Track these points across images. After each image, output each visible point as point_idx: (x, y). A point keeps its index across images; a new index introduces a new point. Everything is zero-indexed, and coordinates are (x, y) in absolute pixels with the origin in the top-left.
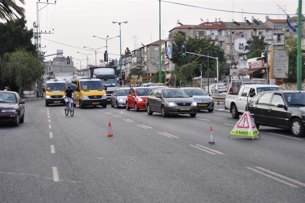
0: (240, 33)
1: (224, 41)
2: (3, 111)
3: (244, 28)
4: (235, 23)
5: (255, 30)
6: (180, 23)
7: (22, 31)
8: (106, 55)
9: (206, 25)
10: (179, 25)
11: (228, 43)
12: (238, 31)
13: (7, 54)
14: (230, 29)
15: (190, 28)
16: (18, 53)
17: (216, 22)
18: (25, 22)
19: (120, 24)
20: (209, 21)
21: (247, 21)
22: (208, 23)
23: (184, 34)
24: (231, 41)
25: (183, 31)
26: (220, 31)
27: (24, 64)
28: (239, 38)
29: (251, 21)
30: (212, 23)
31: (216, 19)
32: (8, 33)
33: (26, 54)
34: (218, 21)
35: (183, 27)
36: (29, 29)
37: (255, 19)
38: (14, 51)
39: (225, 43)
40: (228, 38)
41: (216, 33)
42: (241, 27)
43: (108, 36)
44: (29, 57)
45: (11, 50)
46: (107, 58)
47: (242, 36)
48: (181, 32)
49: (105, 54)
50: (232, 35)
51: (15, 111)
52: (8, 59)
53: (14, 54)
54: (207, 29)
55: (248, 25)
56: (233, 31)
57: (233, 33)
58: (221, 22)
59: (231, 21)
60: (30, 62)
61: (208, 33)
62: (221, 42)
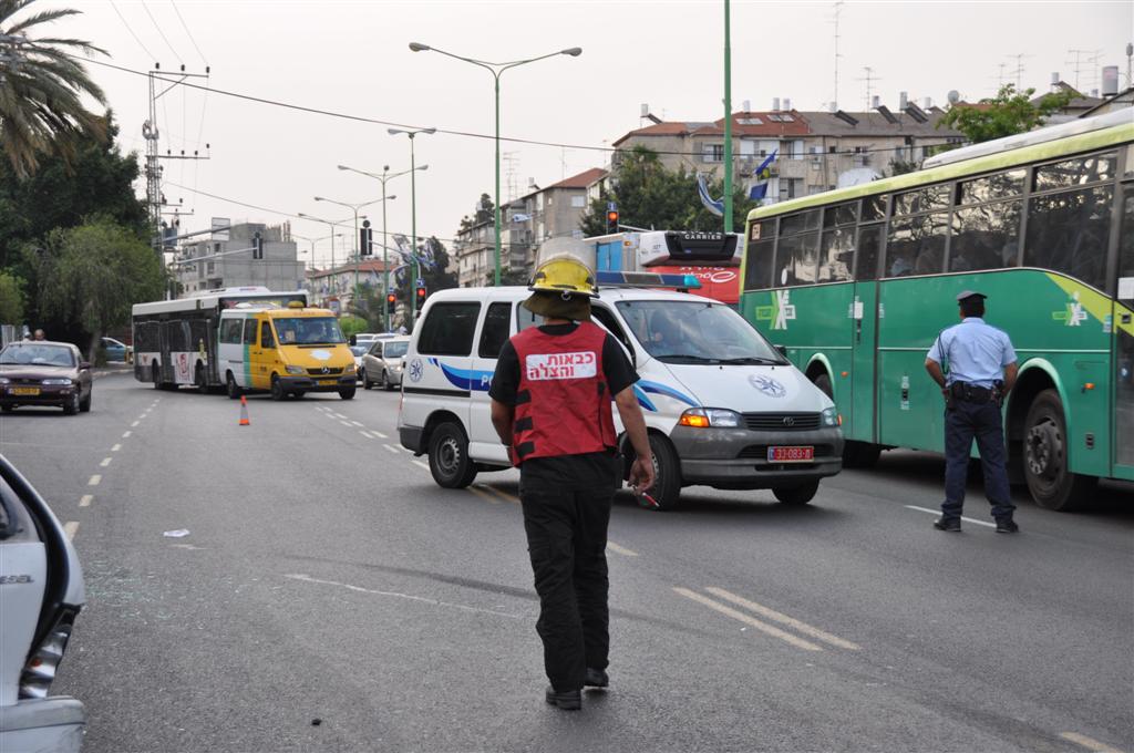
0: (858, 150)
1: (801, 179)
2: (46, 382)
3: (872, 133)
4: (840, 115)
5: (909, 140)
6: (651, 117)
7: (103, 161)
8: (366, 234)
9: (740, 121)
10: (649, 123)
11: (814, 186)
12: (851, 145)
13: (56, 232)
14: (824, 137)
15: (682, 135)
16: (88, 229)
17: (777, 114)
18: (115, 131)
19: (411, 135)
20: (754, 109)
21: (883, 109)
22: (748, 115)
23: (651, 155)
24: (827, 180)
26: (787, 142)
27: (107, 263)
28: (854, 167)
29: (894, 108)
30: (762, 116)
31: (777, 101)
33: (116, 232)
34: (782, 108)
35: (661, 129)
36: (124, 154)
37: (911, 103)
38: (80, 223)
39: (806, 183)
40: (817, 167)
41: (773, 148)
42: (861, 129)
43: (387, 168)
44: (123, 243)
45: (70, 221)
46: (371, 244)
47: (866, 162)
48: (641, 151)
49: (363, 232)
50: (831, 157)
51: (70, 382)
52: (58, 250)
53: (78, 233)
54: (742, 137)
55: (885, 122)
56: (832, 143)
57: (833, 150)
58: (793, 113)
59: (827, 109)
60: (127, 258)
61: (746, 148)
62: (792, 181)
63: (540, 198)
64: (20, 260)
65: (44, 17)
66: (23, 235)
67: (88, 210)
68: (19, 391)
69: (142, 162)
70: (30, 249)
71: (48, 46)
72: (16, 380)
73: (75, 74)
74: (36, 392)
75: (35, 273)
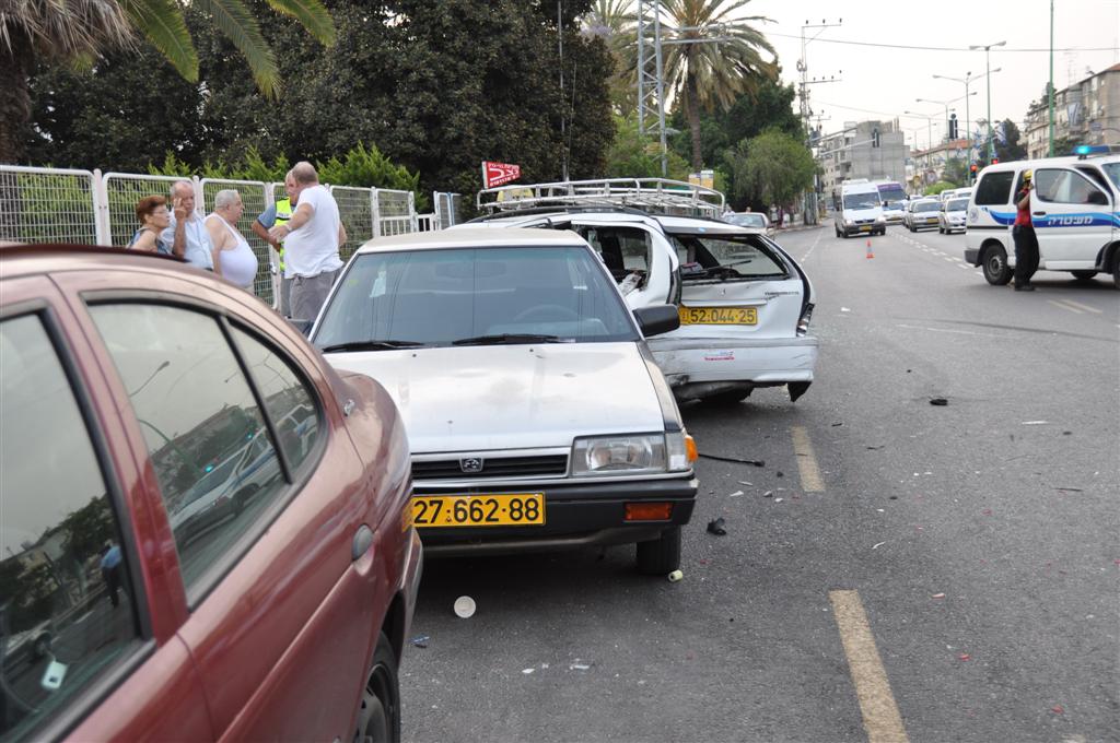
7: (773, 91)
8: (953, 124)
13: (744, 142)
16: (764, 137)
18: (780, 70)
19: (987, 49)
27: (776, 159)
33: (781, 138)
36: (786, 85)
38: (758, 134)
43: (969, 74)
44: (786, 145)
45: (752, 133)
46: (956, 130)
49: (951, 122)
52: (746, 153)
53: (757, 141)
60: (789, 155)
63: (1095, 81)
64: (722, 161)
66: (724, 145)
67: (764, 124)
69: (796, 89)
70: (729, 154)
71: (740, 23)
73: (757, 38)
75: (732, 169)
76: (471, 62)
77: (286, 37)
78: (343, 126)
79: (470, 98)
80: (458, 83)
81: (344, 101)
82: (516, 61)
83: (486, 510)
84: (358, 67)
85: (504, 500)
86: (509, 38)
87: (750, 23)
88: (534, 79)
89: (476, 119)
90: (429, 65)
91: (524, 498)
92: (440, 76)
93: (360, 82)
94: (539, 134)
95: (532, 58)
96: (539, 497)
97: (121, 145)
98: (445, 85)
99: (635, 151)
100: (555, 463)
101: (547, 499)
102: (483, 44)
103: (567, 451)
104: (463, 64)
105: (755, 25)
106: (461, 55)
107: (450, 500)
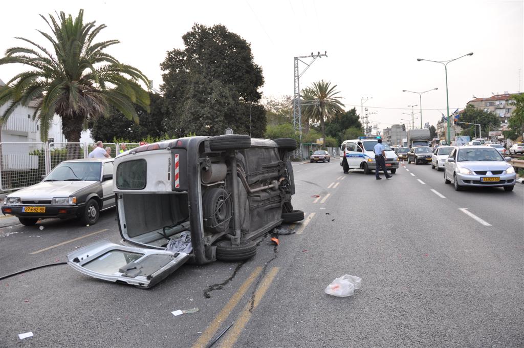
2: (320, 157)
6: (475, 97)
7: (353, 116)
9: (496, 97)
10: (475, 99)
15: (482, 101)
16: (350, 129)
17: (505, 95)
18: (356, 111)
20: (500, 94)
22: (498, 95)
23: (473, 106)
25: (472, 103)
26: (507, 101)
27: (353, 135)
32: (345, 118)
33: (355, 129)
34: (506, 93)
35: (477, 100)
36: (357, 115)
38: (348, 128)
41: (504, 102)
45: (347, 128)
48: (470, 105)
52: (345, 133)
53: (348, 130)
54: (497, 100)
58: (509, 94)
59: (517, 93)
61: (497, 103)
62: (509, 109)
65: (335, 93)
66: (339, 131)
67: (351, 125)
68: (316, 159)
69: (360, 116)
70: (340, 134)
71: (335, 99)
72: (315, 157)
73: (339, 102)
74: (318, 159)
76: (220, 112)
77: (179, 106)
78: (189, 128)
79: (220, 121)
80: (217, 117)
81: (189, 122)
82: (234, 111)
83: (36, 209)
84: (192, 113)
85: (39, 208)
86: (230, 106)
87: (337, 99)
88: (239, 116)
89: (222, 126)
90: (209, 113)
91: (42, 207)
92: (212, 116)
93: (192, 117)
94: (241, 130)
95: (238, 111)
96: (44, 207)
97: (142, 133)
98: (214, 118)
99: (291, 133)
100: (49, 202)
101: (46, 208)
102: (224, 108)
103: (52, 200)
104: (218, 113)
105: (338, 99)
106: (218, 110)
107: (31, 208)
